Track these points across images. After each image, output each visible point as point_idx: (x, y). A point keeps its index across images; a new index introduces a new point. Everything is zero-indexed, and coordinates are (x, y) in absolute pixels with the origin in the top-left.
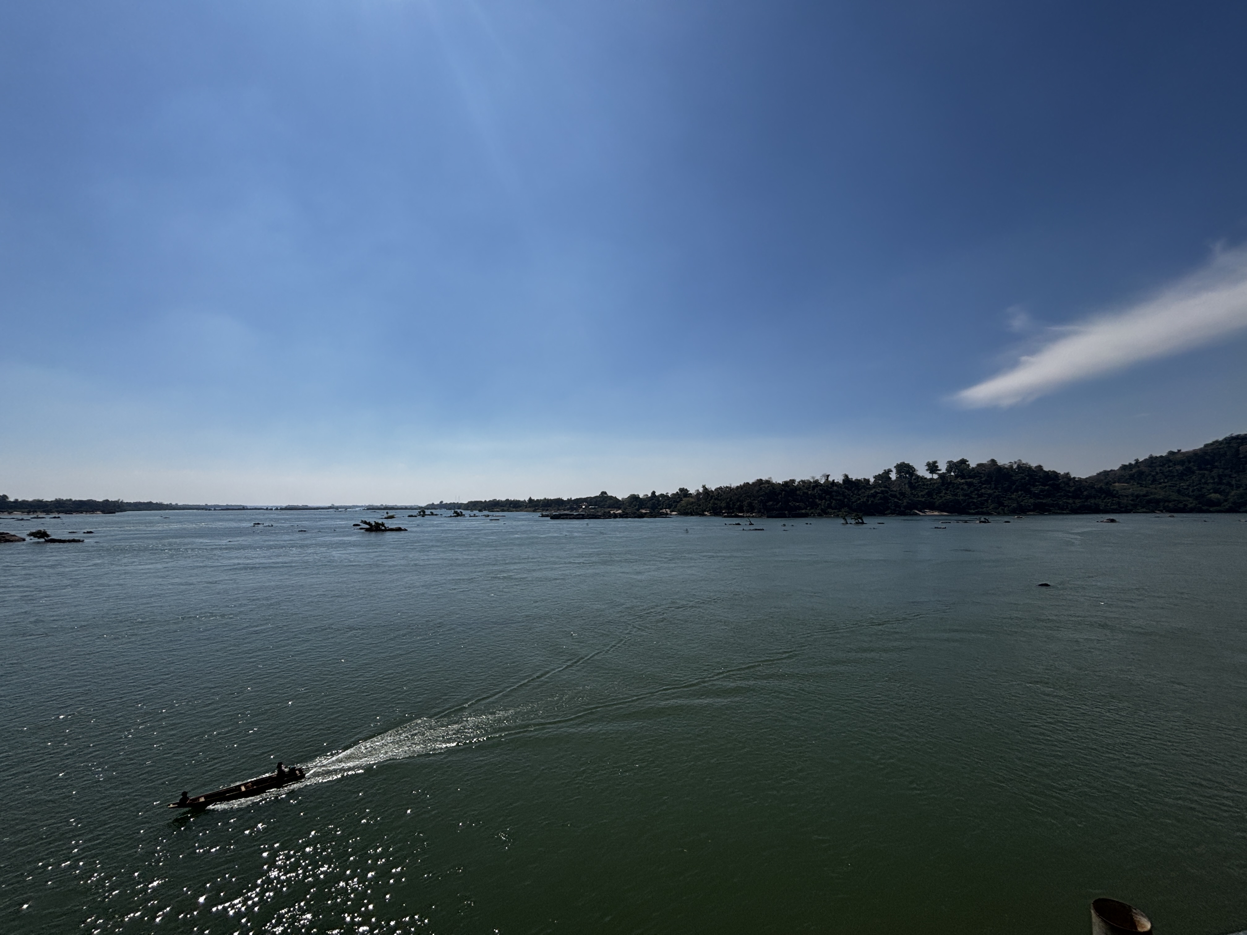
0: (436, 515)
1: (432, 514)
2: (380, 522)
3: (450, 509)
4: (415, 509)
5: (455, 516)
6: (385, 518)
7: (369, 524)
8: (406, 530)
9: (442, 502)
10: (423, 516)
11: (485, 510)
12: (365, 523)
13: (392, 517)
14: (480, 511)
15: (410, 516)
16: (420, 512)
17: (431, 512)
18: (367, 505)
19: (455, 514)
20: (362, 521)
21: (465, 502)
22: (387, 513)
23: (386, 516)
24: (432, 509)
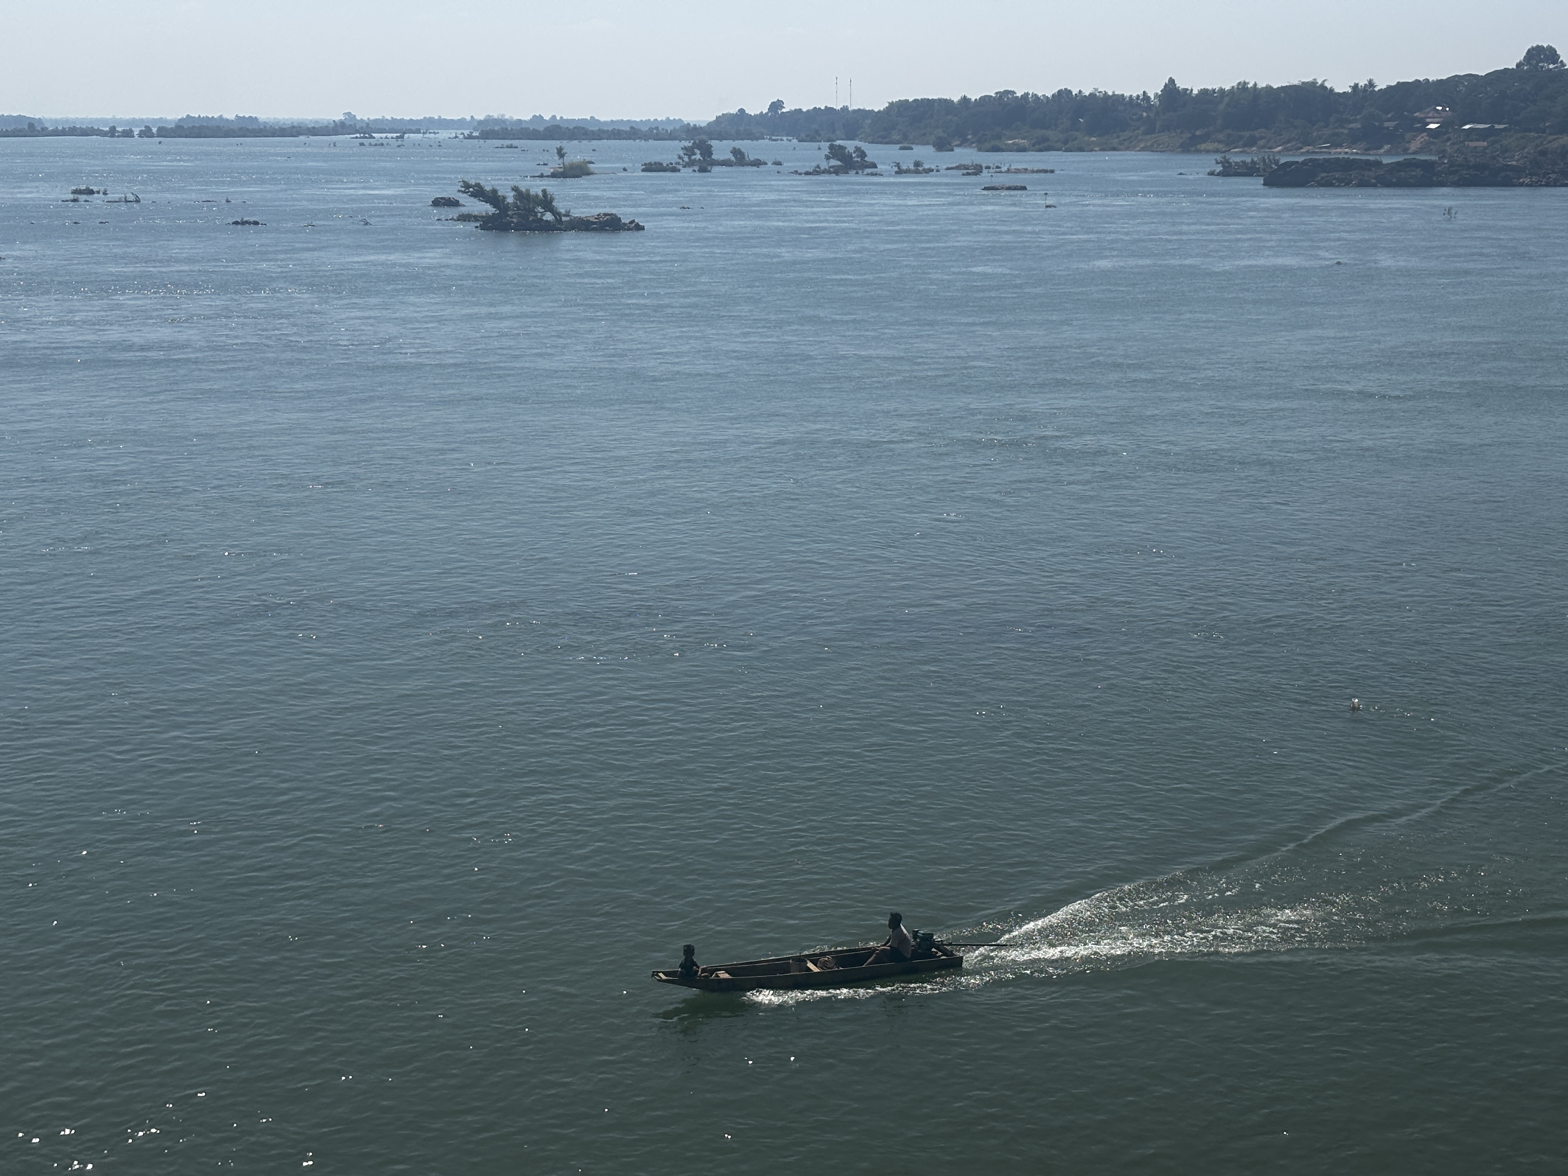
0: (757, 163)
1: (740, 159)
2: (536, 188)
3: (812, 138)
4: (671, 136)
5: (836, 171)
6: (554, 175)
7: (492, 198)
8: (639, 228)
9: (776, 106)
10: (703, 170)
11: (964, 143)
12: (478, 192)
13: (578, 171)
14: (942, 145)
15: (650, 168)
16: (689, 151)
17: (736, 152)
18: (480, 117)
19: (834, 162)
20: (467, 185)
21: (879, 106)
22: (561, 153)
23: (555, 164)
24: (739, 136)
